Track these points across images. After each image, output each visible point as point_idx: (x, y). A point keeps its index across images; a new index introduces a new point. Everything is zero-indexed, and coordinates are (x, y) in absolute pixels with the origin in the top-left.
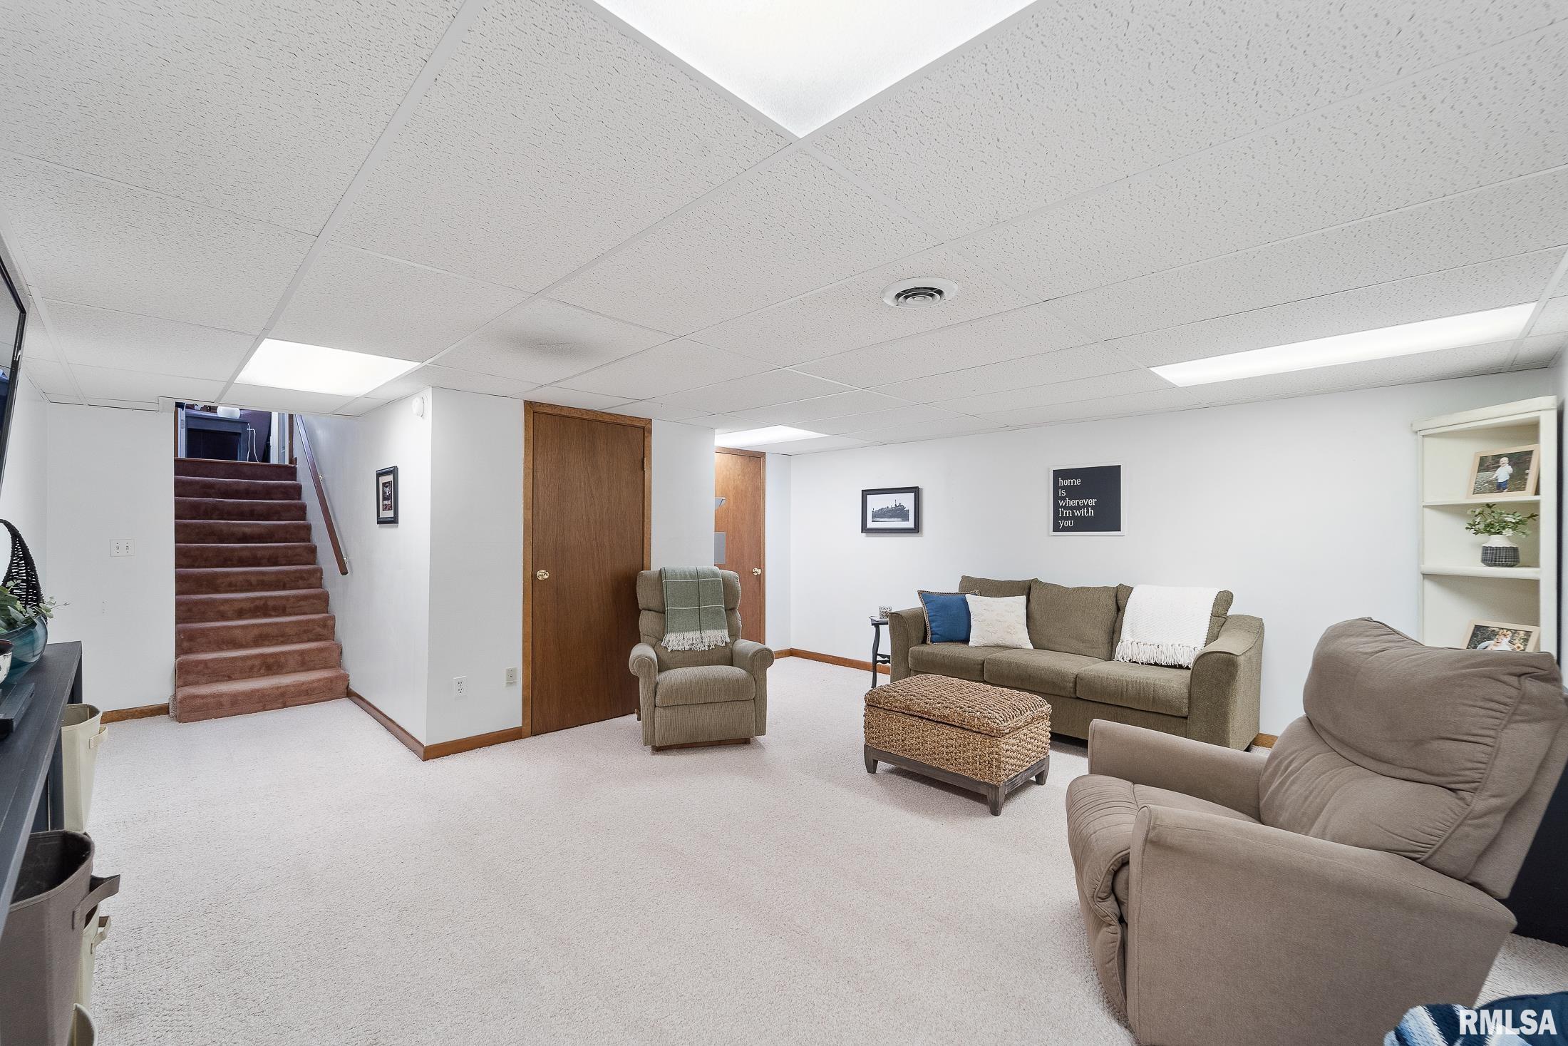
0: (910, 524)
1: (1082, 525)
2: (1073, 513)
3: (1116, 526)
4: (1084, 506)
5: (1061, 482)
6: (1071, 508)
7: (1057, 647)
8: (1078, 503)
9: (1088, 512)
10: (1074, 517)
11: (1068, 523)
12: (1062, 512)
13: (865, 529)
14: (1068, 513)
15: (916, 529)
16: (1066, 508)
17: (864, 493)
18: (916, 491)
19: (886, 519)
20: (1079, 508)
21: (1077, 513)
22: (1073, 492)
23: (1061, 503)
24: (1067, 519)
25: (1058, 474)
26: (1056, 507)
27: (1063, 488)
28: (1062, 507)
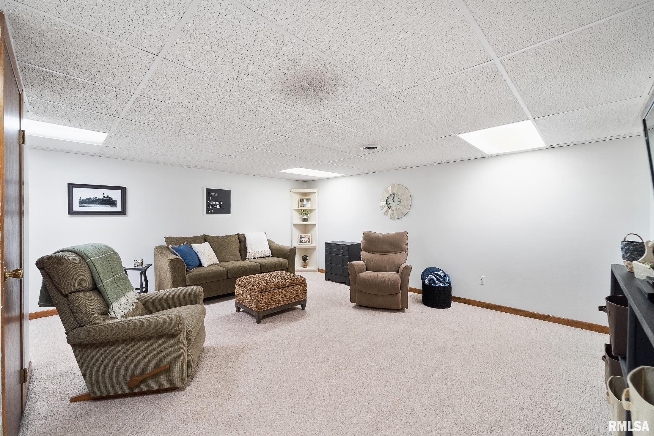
0: (119, 208)
1: (217, 212)
2: (214, 207)
3: (229, 213)
4: (218, 204)
5: (210, 194)
6: (213, 205)
7: (227, 260)
8: (216, 203)
9: (219, 207)
10: (214, 209)
11: (212, 211)
12: (210, 206)
13: (71, 211)
14: (212, 207)
15: (123, 212)
16: (211, 205)
17: (71, 186)
18: (123, 190)
19: (94, 205)
20: (216, 205)
21: (215, 207)
22: (214, 198)
23: (209, 202)
24: (212, 209)
25: (208, 190)
26: (207, 204)
27: (210, 196)
28: (210, 204)
